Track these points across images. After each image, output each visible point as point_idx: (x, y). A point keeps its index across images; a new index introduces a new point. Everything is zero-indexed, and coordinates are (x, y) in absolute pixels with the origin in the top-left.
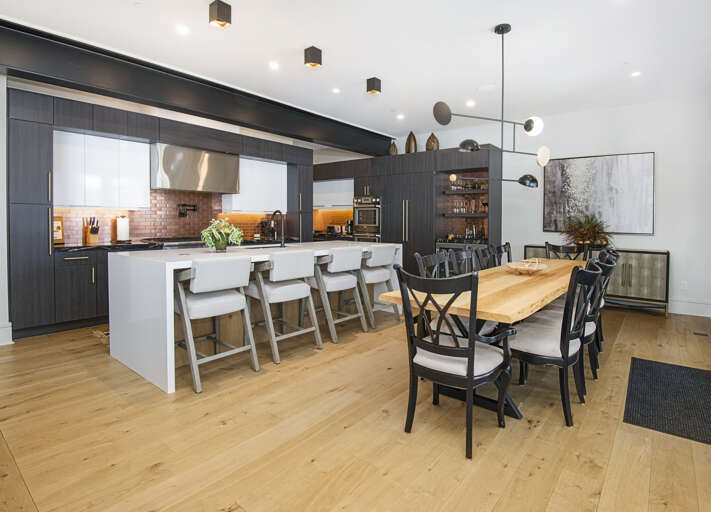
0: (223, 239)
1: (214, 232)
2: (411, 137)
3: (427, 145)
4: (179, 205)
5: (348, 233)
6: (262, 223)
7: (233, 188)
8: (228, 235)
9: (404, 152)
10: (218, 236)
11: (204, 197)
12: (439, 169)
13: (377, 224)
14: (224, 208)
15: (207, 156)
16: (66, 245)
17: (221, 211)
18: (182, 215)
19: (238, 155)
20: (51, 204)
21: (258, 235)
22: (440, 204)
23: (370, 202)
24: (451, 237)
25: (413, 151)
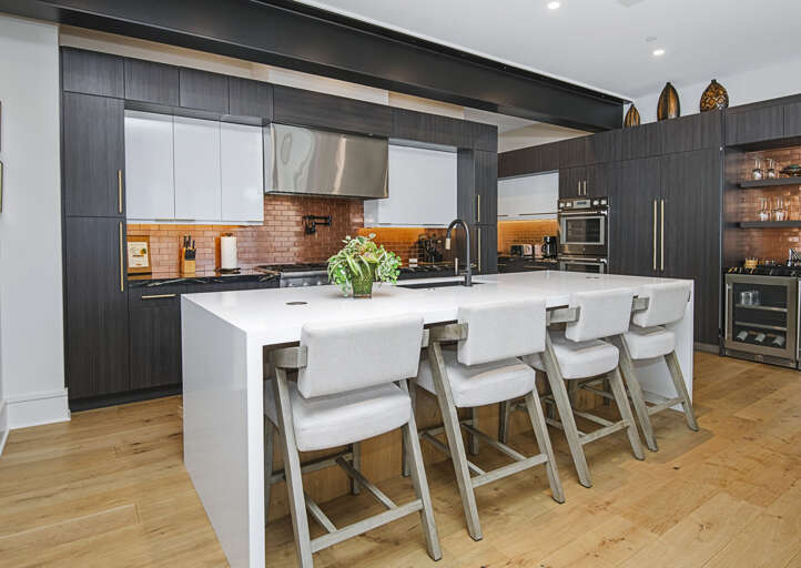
0: (365, 272)
1: (349, 259)
2: (669, 92)
3: (703, 101)
4: (304, 218)
5: (545, 257)
6: (419, 242)
7: (380, 191)
8: (374, 266)
9: (654, 119)
10: (356, 268)
11: (338, 205)
12: (731, 143)
13: (602, 242)
14: (366, 220)
15: (343, 141)
16: (154, 277)
17: (362, 225)
18: (309, 231)
19: (386, 138)
20: (122, 217)
21: (415, 260)
22: (732, 205)
23: (588, 206)
24: (751, 264)
25: (672, 115)
